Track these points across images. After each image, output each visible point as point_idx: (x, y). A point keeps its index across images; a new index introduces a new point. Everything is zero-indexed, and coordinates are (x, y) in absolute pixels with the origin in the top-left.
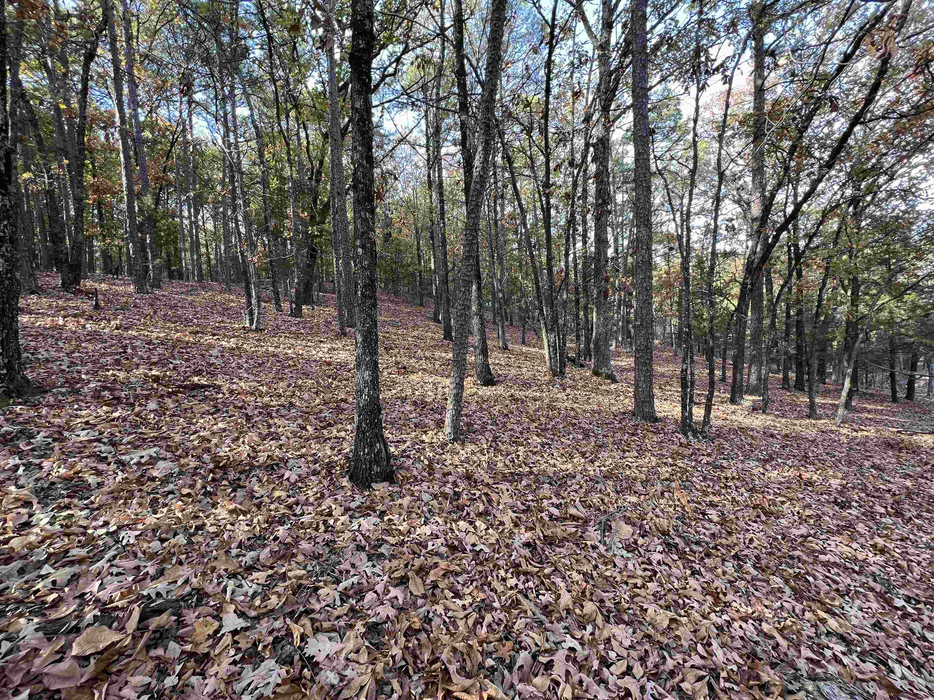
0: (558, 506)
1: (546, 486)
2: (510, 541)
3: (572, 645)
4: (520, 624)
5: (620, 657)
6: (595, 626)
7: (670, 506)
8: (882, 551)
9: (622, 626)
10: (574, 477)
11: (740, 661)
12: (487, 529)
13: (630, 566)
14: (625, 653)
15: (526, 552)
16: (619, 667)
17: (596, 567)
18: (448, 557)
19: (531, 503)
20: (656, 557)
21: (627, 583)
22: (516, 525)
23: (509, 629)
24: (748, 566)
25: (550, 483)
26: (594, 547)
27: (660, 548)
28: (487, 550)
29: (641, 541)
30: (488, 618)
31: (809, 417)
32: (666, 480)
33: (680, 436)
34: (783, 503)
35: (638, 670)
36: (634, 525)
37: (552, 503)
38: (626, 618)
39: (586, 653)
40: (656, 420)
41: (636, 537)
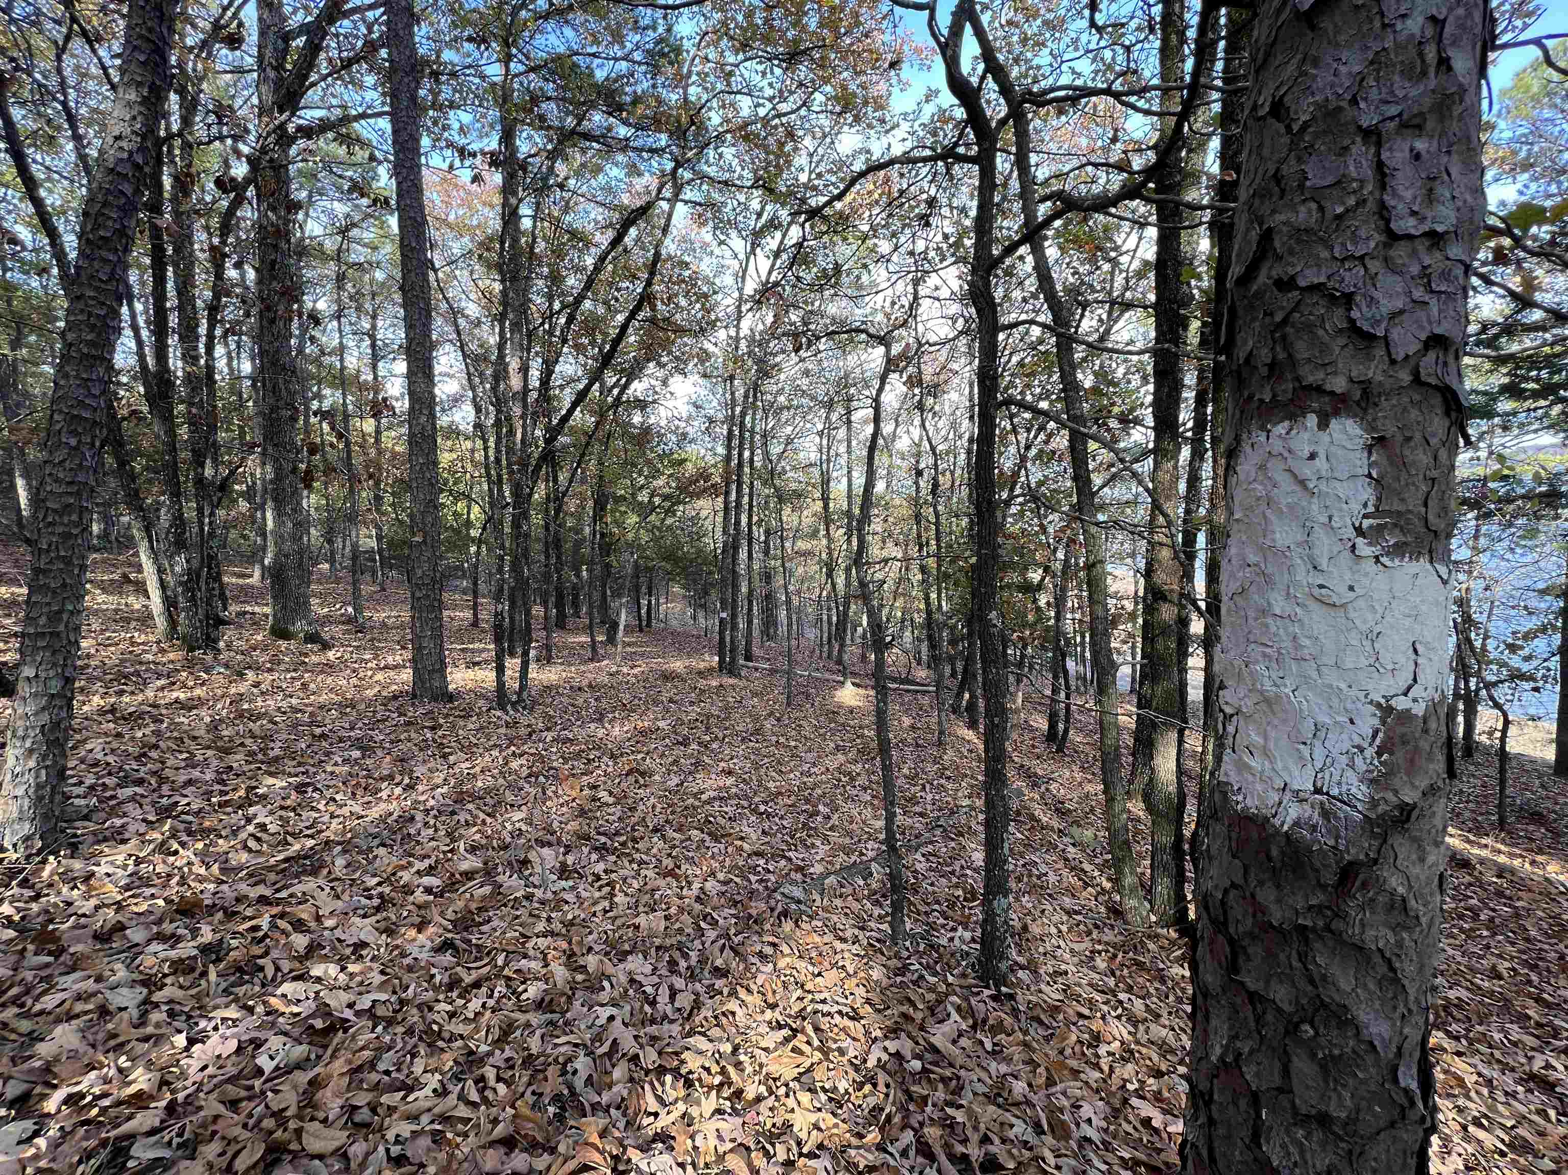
0: (430, 871)
1: (382, 851)
2: (407, 961)
3: (608, 1014)
4: (535, 1044)
5: (657, 986)
6: (608, 978)
7: (562, 805)
8: (730, 773)
9: (630, 958)
10: (412, 818)
11: (733, 912)
12: (343, 969)
13: (584, 894)
14: (656, 979)
15: (447, 958)
16: (663, 997)
17: (549, 919)
18: (319, 1057)
19: (380, 889)
20: (600, 868)
21: (594, 914)
22: (390, 932)
23: (528, 1061)
24: (670, 833)
25: (384, 845)
26: (529, 897)
27: (594, 857)
28: (383, 997)
29: (570, 859)
30: (490, 1073)
31: (592, 660)
32: (530, 775)
33: (498, 713)
34: (644, 759)
35: (679, 983)
36: (550, 844)
37: (418, 872)
38: (627, 947)
39: (628, 1008)
40: (451, 698)
41: (561, 858)
